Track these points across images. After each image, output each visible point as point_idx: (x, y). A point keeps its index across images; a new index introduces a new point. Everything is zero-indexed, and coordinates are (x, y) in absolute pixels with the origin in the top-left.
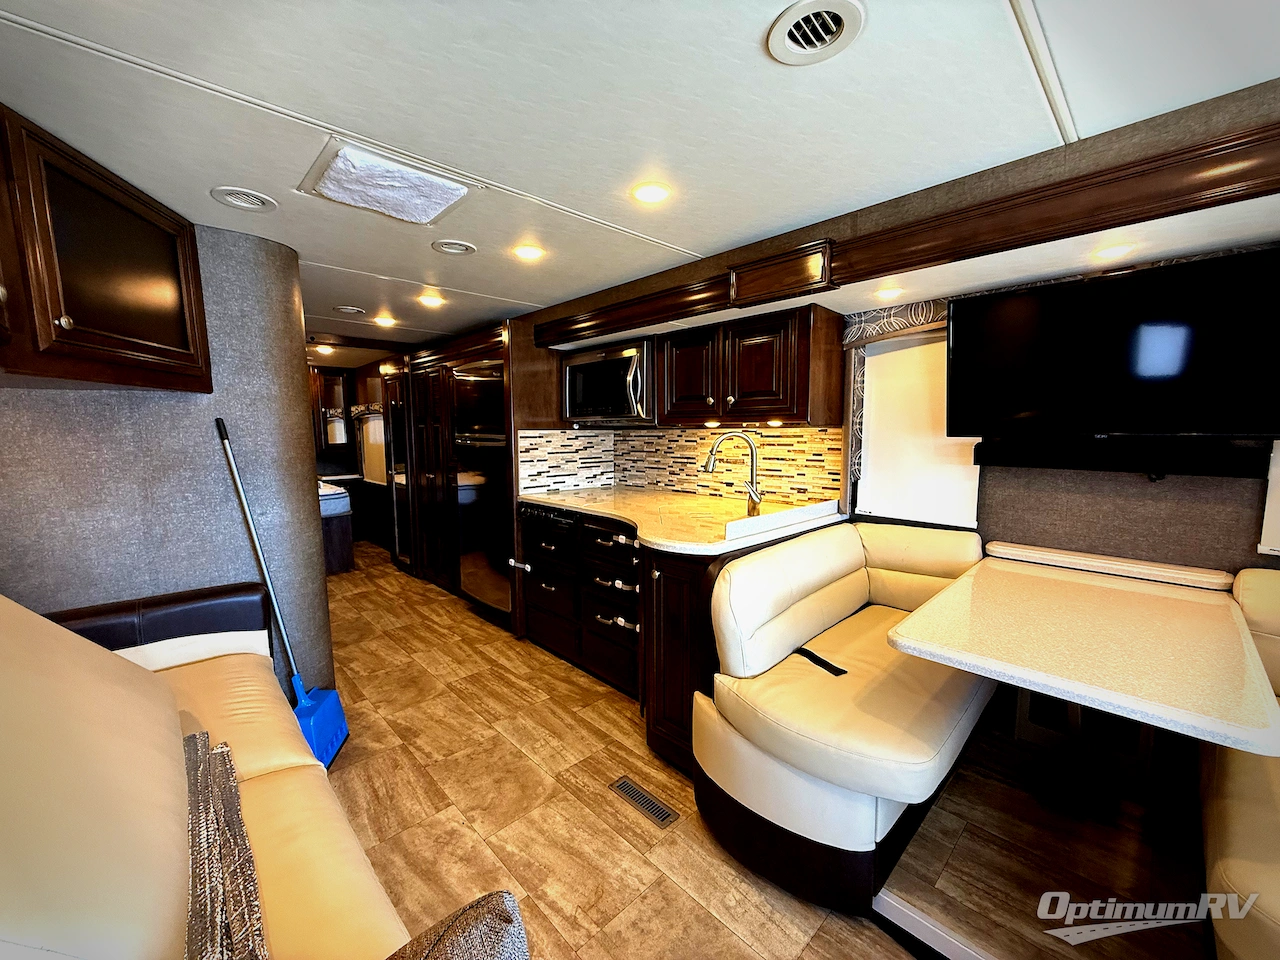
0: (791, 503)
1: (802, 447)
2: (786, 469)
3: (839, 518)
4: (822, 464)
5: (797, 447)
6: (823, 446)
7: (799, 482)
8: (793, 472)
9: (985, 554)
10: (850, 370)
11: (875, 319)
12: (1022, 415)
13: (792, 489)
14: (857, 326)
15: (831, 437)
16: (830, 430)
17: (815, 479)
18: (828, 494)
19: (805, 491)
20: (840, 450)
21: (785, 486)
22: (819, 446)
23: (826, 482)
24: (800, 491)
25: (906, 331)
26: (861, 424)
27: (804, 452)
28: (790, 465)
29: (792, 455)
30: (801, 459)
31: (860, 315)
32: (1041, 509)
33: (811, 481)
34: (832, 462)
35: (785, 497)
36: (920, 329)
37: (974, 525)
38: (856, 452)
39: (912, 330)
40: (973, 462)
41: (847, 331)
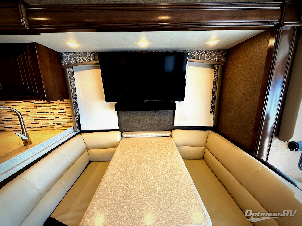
0: (55, 129)
1: (55, 107)
2: (49, 116)
3: (75, 133)
4: (65, 113)
5: (52, 107)
6: (63, 106)
7: (57, 121)
8: (53, 117)
9: (122, 137)
10: (67, 76)
11: (73, 56)
12: (128, 89)
13: (54, 124)
14: (66, 58)
15: (66, 103)
16: (65, 100)
17: (63, 119)
18: (70, 124)
19: (60, 124)
20: (70, 107)
21: (51, 123)
22: (62, 106)
23: (68, 120)
24: (58, 124)
25: (86, 63)
26: (76, 98)
27: (56, 109)
28: (51, 115)
29: (51, 111)
30: (56, 112)
31: (66, 53)
32: (134, 121)
33: (62, 120)
34: (68, 112)
35: (52, 127)
36: (91, 63)
37: (118, 129)
38: (76, 109)
39: (88, 63)
40: (115, 110)
41: (63, 60)
